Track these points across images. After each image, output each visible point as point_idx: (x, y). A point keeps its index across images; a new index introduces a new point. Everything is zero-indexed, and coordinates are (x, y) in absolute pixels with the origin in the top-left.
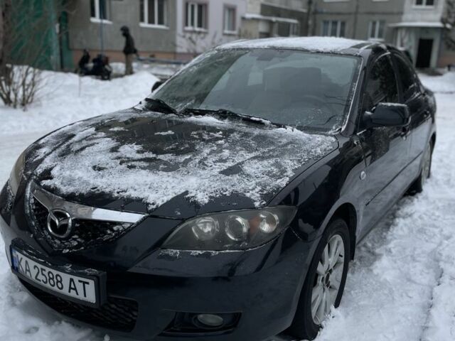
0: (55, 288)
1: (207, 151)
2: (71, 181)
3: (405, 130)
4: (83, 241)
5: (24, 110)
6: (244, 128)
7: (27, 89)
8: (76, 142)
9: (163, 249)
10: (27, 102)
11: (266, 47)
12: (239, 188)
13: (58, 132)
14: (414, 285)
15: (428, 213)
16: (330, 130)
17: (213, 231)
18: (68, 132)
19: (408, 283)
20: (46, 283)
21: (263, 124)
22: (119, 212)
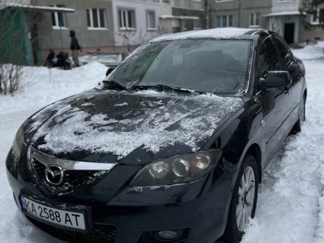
0: (55, 221)
1: (153, 115)
2: (60, 144)
3: (287, 89)
4: (72, 186)
5: (12, 96)
6: (177, 96)
7: (13, 80)
8: (59, 116)
9: (130, 187)
10: (14, 90)
11: (185, 38)
12: (180, 139)
13: (44, 110)
14: (304, 198)
15: (307, 146)
16: (237, 93)
17: (164, 171)
18: (52, 109)
19: (300, 196)
20: (48, 218)
21: (190, 92)
22: (96, 163)
